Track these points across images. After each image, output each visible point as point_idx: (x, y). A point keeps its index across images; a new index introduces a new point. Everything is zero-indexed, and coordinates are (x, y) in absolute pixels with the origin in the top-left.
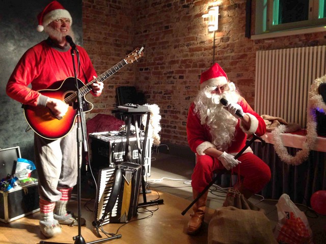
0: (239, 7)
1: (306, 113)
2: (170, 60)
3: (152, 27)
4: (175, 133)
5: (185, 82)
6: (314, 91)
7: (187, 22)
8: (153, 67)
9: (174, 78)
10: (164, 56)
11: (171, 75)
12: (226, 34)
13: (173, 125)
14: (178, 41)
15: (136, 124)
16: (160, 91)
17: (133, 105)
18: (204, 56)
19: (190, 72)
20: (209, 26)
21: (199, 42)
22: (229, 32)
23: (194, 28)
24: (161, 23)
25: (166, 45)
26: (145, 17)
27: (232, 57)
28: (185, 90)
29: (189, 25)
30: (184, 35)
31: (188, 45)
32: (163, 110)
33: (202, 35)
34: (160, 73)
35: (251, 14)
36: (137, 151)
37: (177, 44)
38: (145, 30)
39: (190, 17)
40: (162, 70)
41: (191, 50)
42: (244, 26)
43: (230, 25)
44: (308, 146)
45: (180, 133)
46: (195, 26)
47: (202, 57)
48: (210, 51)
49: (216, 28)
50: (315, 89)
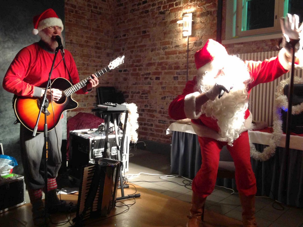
0: (211, 15)
1: (272, 112)
2: (147, 62)
3: (131, 32)
4: (151, 130)
5: (161, 83)
6: (280, 91)
7: (163, 28)
8: (132, 68)
9: (151, 79)
10: (142, 59)
11: (148, 76)
12: (199, 39)
13: (150, 123)
14: (154, 45)
15: (115, 122)
16: (138, 91)
17: (112, 104)
18: (178, 59)
19: (166, 73)
20: (183, 31)
21: (174, 46)
22: (202, 37)
23: (169, 33)
24: (139, 28)
25: (144, 49)
26: (124, 22)
28: (161, 90)
29: (165, 31)
30: (160, 40)
31: (164, 49)
32: (141, 108)
33: (177, 39)
34: (137, 74)
35: (221, 21)
36: (116, 147)
37: (154, 48)
38: (124, 34)
39: (165, 23)
40: (140, 72)
41: (167, 54)
42: (215, 32)
43: (203, 31)
44: (275, 143)
45: (157, 131)
46: (170, 31)
47: (176, 60)
48: (184, 55)
49: (190, 33)
50: (281, 90)
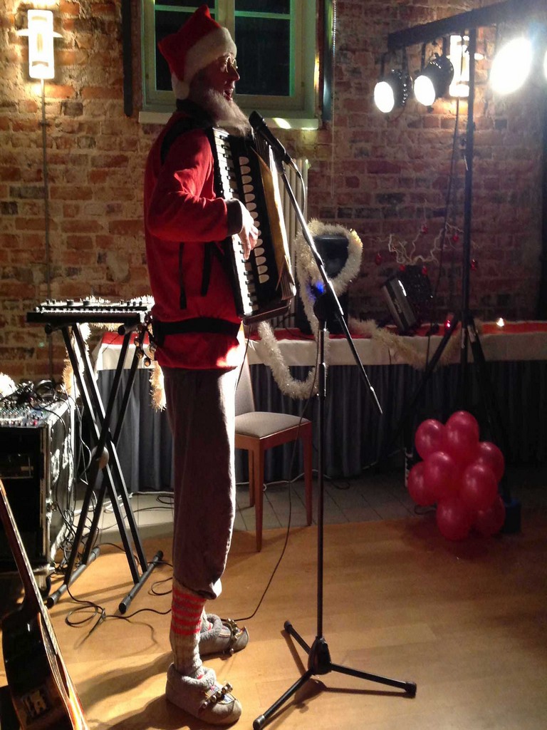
12: (74, 94)
18: (14, 145)
22: (81, 90)
27: (94, 159)
43: (82, 73)
47: (8, 148)
